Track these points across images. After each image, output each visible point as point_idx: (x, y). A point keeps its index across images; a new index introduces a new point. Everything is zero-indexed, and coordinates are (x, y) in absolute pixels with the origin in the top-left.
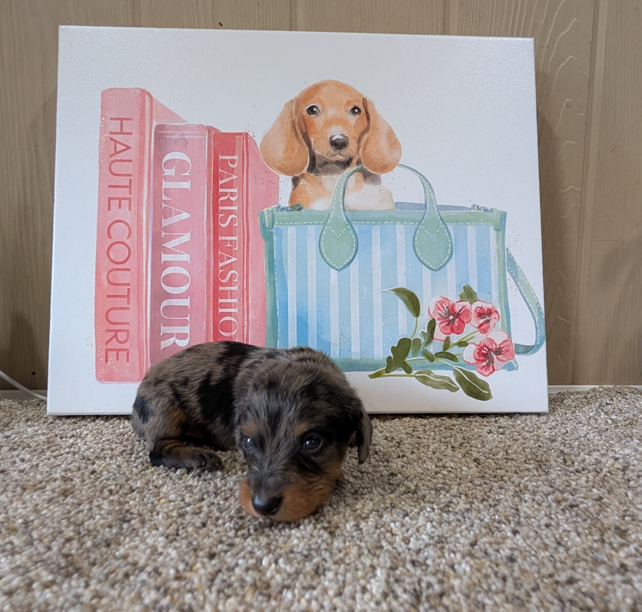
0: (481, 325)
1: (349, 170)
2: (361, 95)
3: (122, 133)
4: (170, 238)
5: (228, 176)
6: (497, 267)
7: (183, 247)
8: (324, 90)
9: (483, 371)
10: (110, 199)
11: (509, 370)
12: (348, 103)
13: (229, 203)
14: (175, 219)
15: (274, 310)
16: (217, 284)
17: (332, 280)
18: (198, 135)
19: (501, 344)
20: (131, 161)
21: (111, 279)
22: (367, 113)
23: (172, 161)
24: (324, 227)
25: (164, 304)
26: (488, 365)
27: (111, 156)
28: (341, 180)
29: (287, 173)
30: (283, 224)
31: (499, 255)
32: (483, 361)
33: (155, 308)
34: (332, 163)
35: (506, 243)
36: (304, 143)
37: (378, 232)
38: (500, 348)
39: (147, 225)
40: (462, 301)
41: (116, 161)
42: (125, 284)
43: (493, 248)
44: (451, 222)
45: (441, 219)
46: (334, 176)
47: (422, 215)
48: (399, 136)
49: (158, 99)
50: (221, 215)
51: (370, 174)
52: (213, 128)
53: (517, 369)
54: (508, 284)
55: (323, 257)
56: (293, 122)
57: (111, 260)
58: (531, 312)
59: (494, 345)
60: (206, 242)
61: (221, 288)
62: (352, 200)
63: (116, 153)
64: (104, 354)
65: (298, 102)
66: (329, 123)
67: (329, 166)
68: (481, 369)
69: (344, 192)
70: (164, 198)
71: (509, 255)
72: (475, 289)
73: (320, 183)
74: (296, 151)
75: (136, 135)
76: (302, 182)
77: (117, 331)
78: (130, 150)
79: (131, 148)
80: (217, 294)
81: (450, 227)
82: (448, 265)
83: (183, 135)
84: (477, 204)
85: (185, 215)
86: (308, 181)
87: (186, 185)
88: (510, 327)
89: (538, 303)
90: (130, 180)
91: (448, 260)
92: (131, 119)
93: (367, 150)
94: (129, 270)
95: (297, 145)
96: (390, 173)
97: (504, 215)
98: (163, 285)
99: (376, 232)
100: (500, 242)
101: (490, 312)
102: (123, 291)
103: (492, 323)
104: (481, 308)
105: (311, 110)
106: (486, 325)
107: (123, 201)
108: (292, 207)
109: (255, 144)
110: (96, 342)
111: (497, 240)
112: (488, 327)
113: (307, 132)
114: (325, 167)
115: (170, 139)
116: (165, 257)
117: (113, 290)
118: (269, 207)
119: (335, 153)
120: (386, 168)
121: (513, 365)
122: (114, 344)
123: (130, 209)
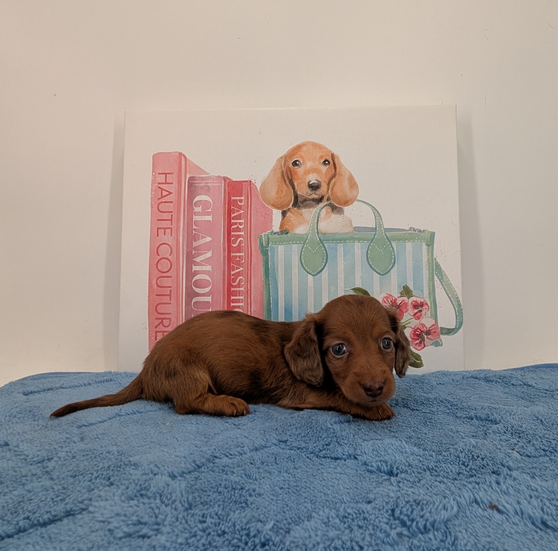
0: (416, 313)
1: (321, 205)
2: (330, 151)
3: (166, 183)
4: (198, 255)
5: (238, 211)
6: (427, 271)
7: (207, 261)
8: (305, 148)
9: (417, 347)
10: (158, 229)
11: (436, 346)
12: (321, 157)
13: (238, 230)
14: (202, 242)
15: (269, 303)
16: (230, 286)
17: (309, 283)
18: (217, 183)
19: (430, 327)
20: (172, 202)
21: (158, 284)
22: (334, 164)
23: (201, 201)
24: (304, 245)
25: (195, 300)
26: (420, 342)
27: (159, 199)
28: (316, 212)
29: (278, 208)
30: (275, 244)
31: (429, 263)
32: (416, 340)
33: (188, 304)
34: (310, 200)
35: (434, 255)
36: (290, 187)
37: (342, 248)
38: (430, 330)
39: (183, 246)
40: (401, 297)
41: (162, 202)
42: (168, 287)
43: (425, 259)
44: (394, 240)
45: (387, 237)
46: (311, 209)
47: (373, 236)
48: (357, 180)
49: (190, 159)
50: (232, 239)
51: (336, 207)
52: (227, 178)
53: (442, 345)
54: (436, 284)
55: (303, 266)
56: (282, 172)
57: (159, 270)
58: (453, 304)
59: (425, 329)
60: (222, 257)
61: (232, 289)
62: (323, 226)
63: (162, 197)
64: (154, 334)
65: (286, 158)
66: (307, 172)
67: (308, 202)
68: (416, 345)
69: (318, 220)
70: (194, 227)
71: (437, 263)
72: (411, 288)
73: (301, 215)
74: (285, 192)
75: (175, 185)
76: (288, 214)
77: (162, 319)
78: (171, 195)
79: (172, 193)
80: (230, 293)
81: (394, 244)
82: (392, 271)
83: (207, 183)
84: (413, 227)
85: (208, 239)
86: (292, 213)
87: (209, 218)
88: (437, 315)
89: (458, 298)
90: (172, 215)
91: (392, 267)
92: (172, 174)
93: (334, 191)
94: (171, 277)
95: (285, 188)
96: (351, 206)
97: (433, 235)
98: (193, 287)
99: (340, 248)
100: (430, 253)
101: (422, 305)
102: (167, 291)
103: (423, 312)
104: (416, 301)
105: (295, 164)
106: (419, 314)
107: (167, 230)
108: (281, 232)
109: (256, 188)
110: (149, 326)
111: (428, 252)
112: (421, 315)
113: (292, 179)
114: (305, 203)
115: (198, 186)
116: (195, 268)
117: (160, 291)
118: (266, 232)
119: (312, 193)
120: (347, 203)
121: (439, 342)
122: (161, 328)
123: (171, 236)
